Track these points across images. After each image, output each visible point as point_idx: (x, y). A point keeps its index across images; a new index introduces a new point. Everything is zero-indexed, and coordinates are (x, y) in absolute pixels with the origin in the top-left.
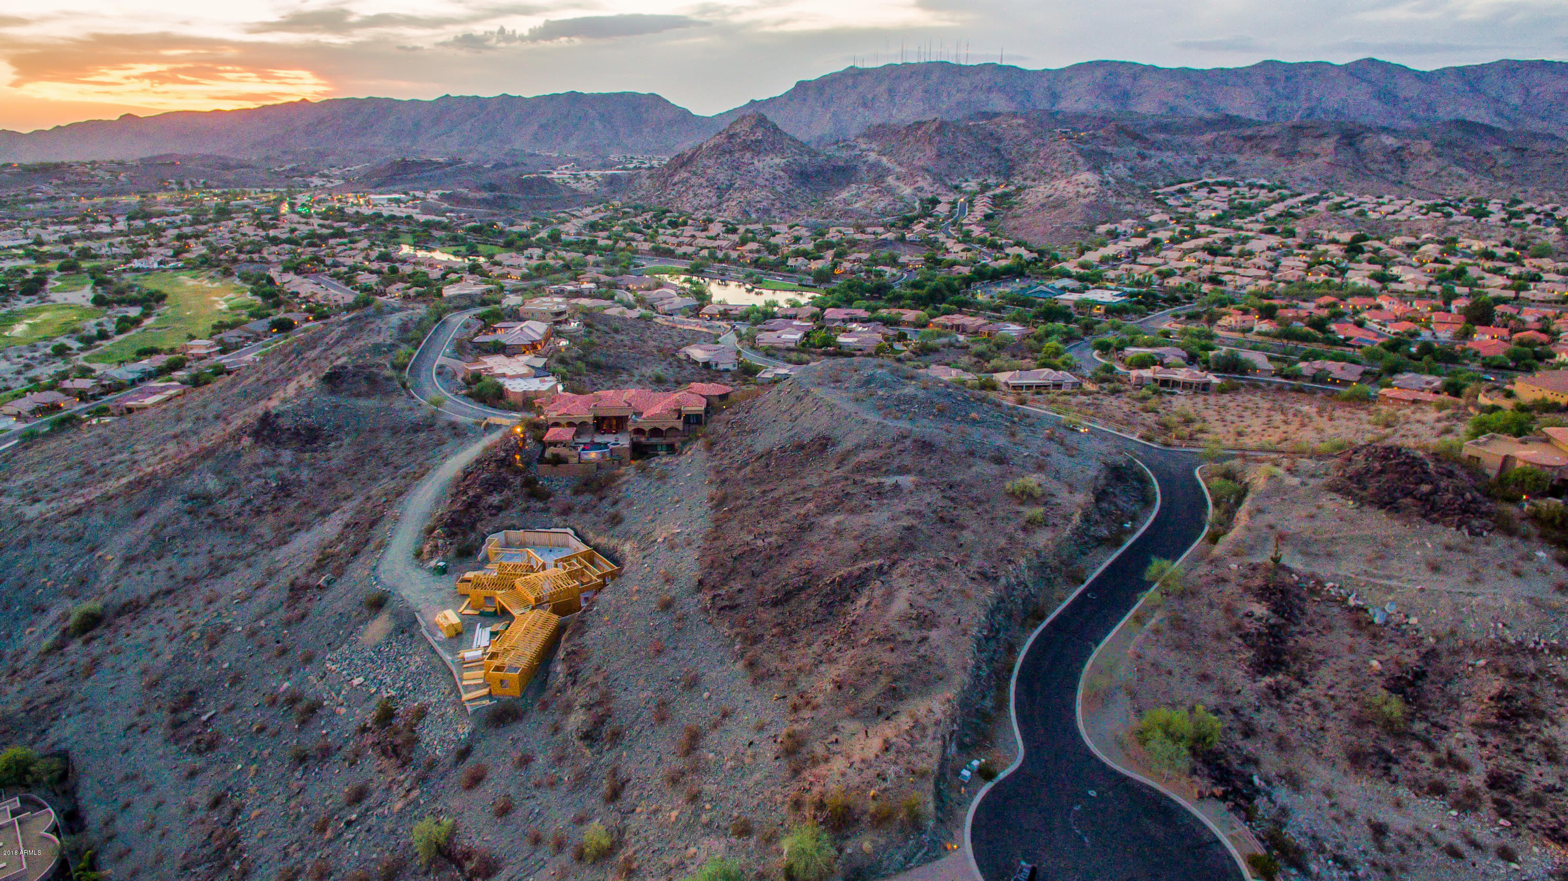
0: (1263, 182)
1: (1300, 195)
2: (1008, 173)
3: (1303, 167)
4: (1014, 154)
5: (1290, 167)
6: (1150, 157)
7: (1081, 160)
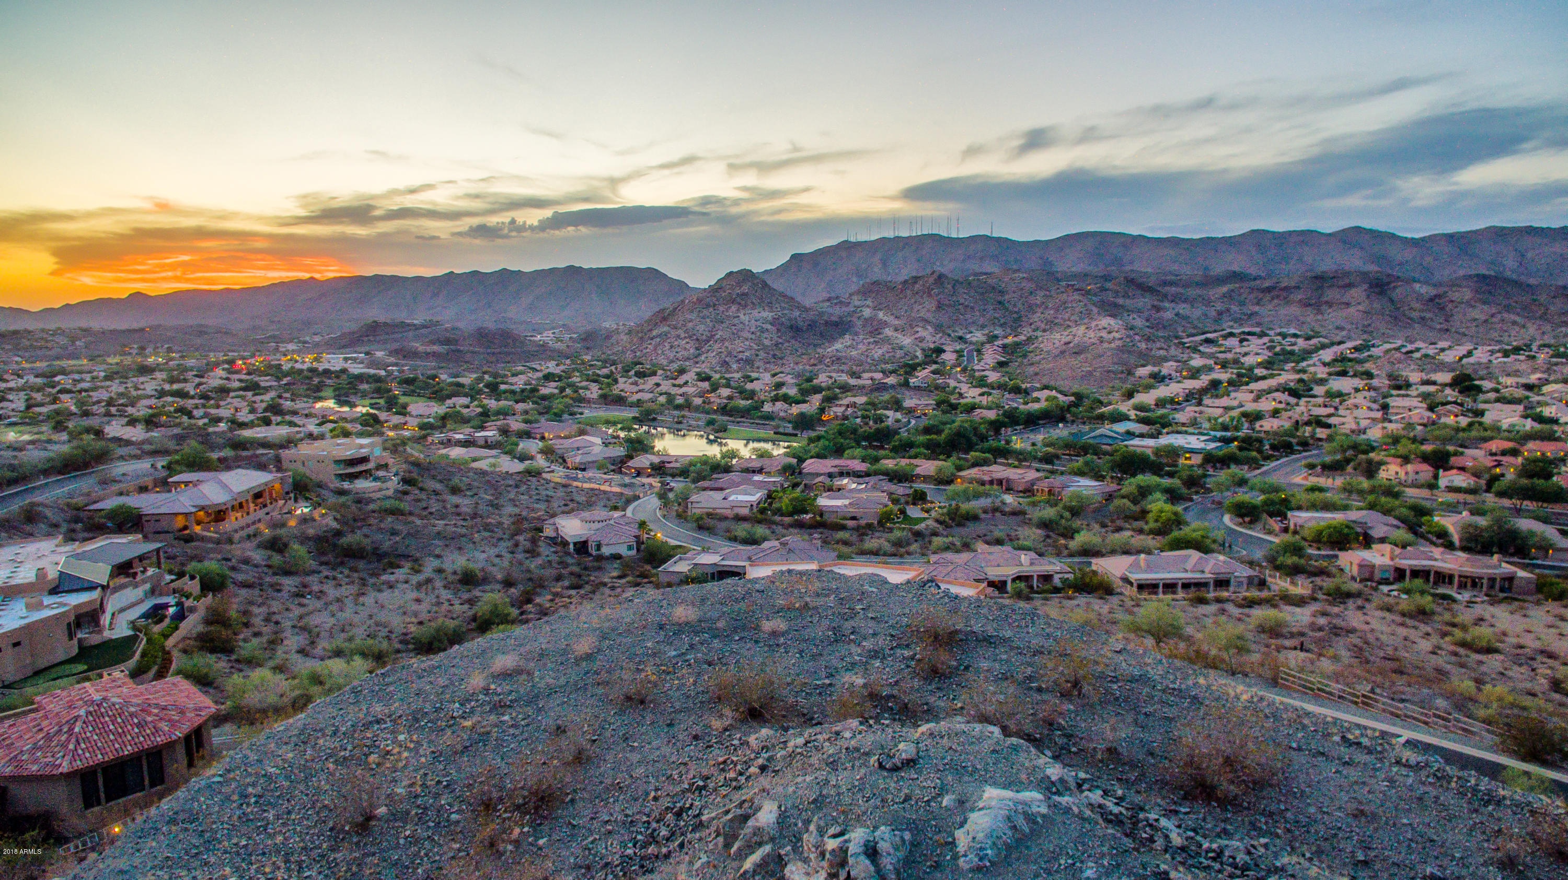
0: (1292, 331)
1: (1340, 343)
2: (1016, 324)
3: (1334, 317)
4: (1020, 305)
5: (1320, 317)
6: (1166, 309)
7: (1095, 310)
